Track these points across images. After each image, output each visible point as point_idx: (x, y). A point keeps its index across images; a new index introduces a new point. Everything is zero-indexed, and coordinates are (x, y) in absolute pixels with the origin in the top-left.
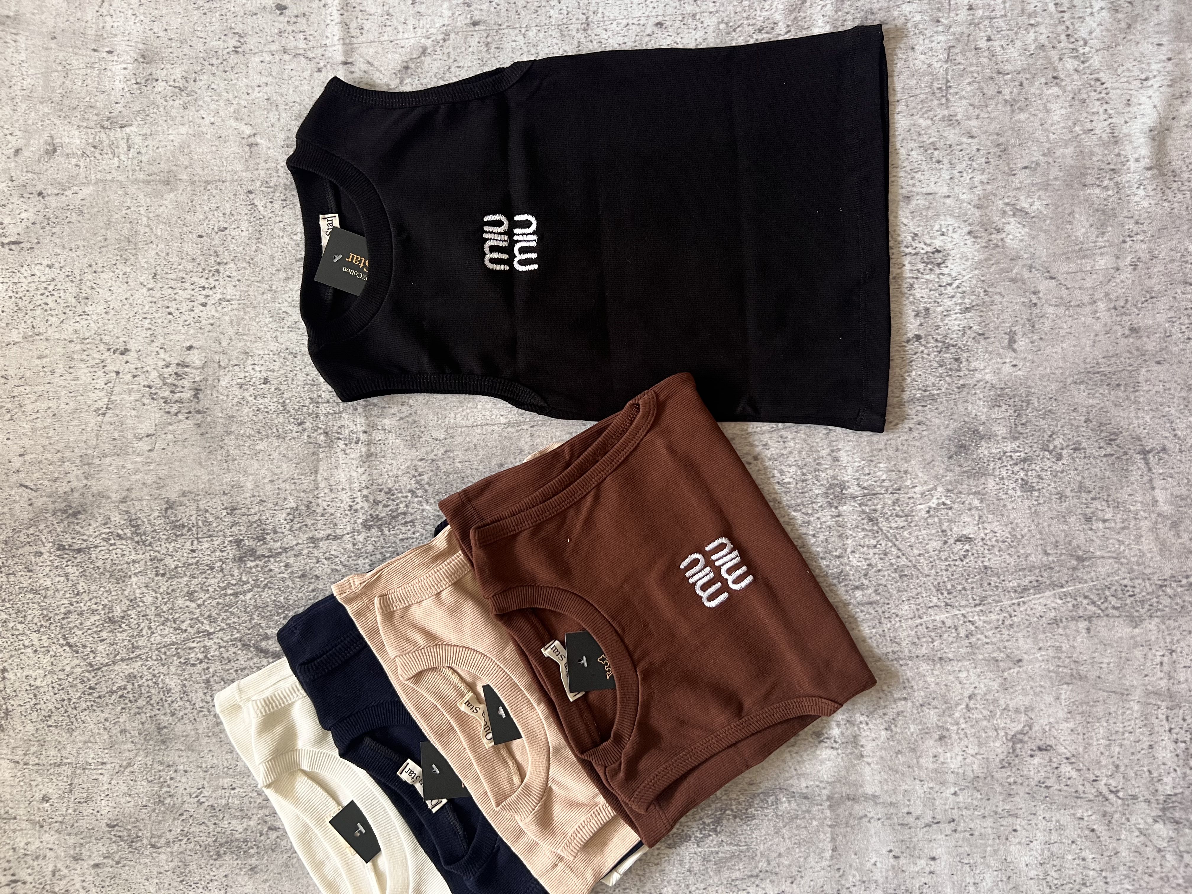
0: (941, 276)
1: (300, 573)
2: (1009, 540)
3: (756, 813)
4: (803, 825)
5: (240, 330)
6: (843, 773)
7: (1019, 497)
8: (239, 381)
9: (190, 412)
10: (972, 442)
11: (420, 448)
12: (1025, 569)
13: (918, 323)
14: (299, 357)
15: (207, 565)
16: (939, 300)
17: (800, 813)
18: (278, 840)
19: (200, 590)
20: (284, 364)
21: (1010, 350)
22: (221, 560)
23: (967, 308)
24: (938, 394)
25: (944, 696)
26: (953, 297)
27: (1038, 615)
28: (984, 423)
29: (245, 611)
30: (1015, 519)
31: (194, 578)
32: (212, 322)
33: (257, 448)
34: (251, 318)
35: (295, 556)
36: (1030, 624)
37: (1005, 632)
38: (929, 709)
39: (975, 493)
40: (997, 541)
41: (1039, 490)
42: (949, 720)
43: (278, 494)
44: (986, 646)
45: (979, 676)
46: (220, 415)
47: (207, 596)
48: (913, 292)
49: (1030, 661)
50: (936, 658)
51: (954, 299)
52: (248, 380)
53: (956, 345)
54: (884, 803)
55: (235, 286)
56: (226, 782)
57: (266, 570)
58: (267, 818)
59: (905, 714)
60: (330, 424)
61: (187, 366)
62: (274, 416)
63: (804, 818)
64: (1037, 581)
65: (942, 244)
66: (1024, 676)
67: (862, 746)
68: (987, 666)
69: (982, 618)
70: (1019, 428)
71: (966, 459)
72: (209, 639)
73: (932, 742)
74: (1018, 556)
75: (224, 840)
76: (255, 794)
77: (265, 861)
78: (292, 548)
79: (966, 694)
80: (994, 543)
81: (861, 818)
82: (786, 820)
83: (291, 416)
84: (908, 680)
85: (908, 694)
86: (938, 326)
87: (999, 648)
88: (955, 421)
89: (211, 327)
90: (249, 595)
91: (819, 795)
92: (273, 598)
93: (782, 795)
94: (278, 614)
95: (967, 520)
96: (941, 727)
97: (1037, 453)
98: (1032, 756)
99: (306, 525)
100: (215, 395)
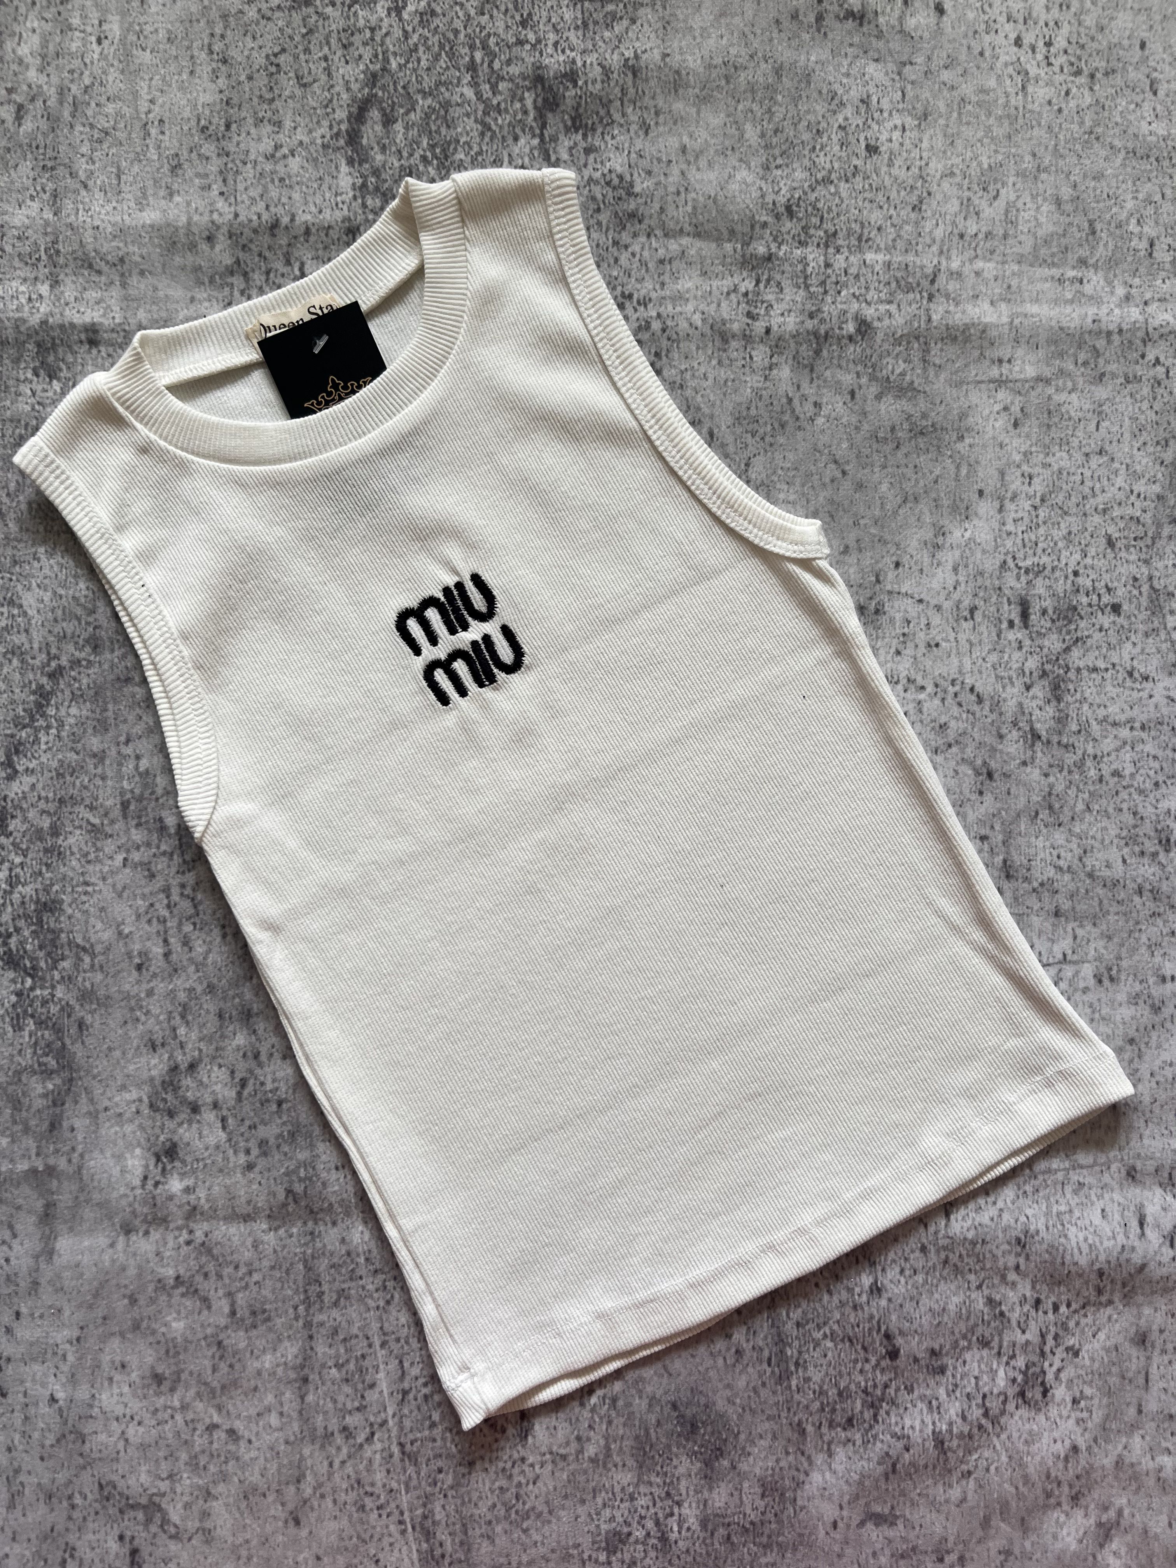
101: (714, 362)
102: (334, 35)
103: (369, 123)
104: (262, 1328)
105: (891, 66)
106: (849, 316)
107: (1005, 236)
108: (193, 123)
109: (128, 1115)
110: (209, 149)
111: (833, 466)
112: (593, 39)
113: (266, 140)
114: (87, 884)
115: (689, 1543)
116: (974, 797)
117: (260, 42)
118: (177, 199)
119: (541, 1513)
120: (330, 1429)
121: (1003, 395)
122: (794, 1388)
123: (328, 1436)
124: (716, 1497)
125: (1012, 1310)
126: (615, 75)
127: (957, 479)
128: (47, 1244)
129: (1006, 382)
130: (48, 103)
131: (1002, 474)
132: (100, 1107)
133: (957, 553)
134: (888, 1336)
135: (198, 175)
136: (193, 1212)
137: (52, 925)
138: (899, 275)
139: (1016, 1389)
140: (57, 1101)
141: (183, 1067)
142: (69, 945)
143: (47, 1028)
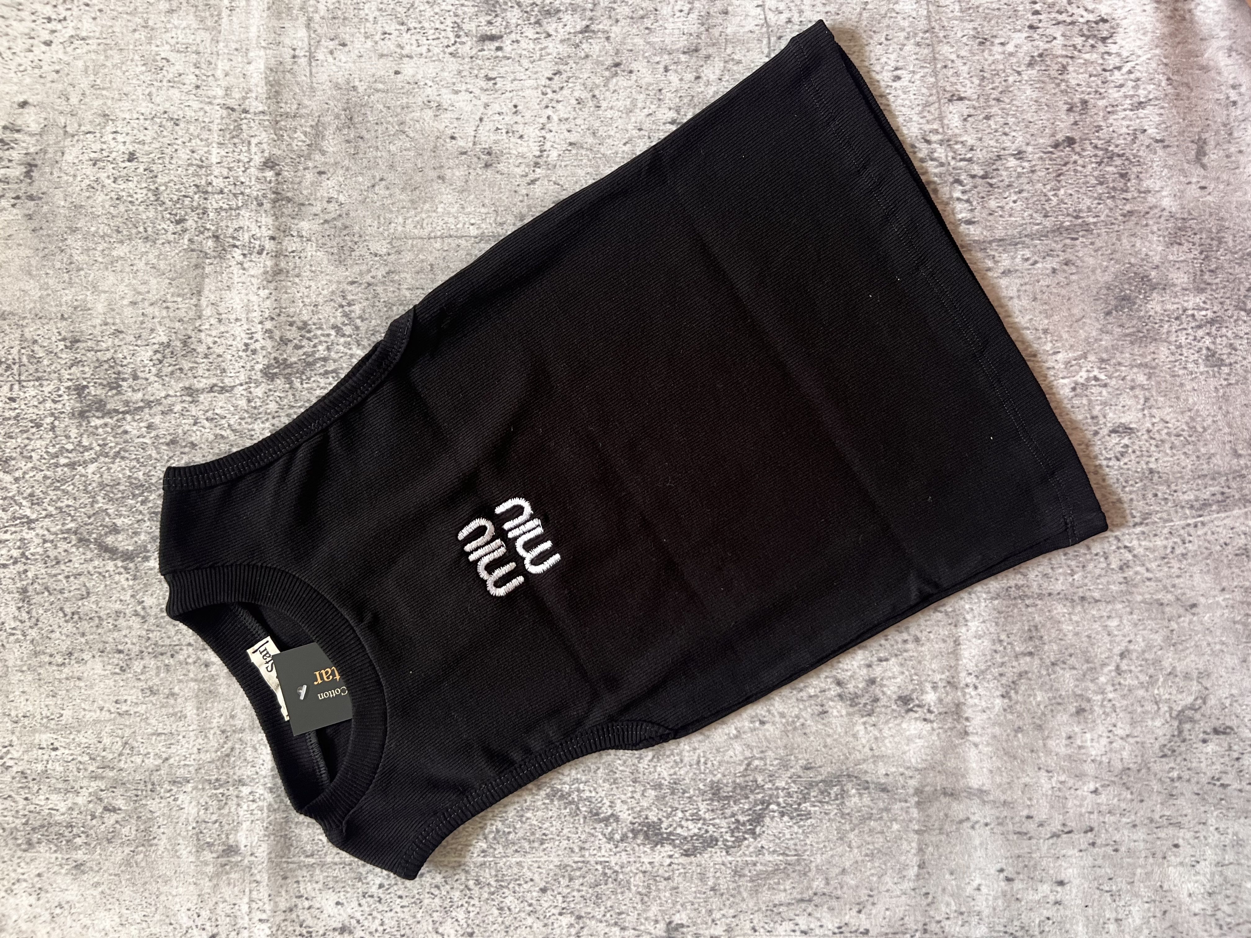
0: (1106, 56)
1: (169, 438)
2: (1185, 434)
3: (813, 809)
4: (879, 829)
5: (98, 82)
6: (939, 757)
7: (1202, 373)
8: (93, 155)
9: (18, 198)
10: (1140, 292)
11: (352, 266)
12: (1206, 476)
13: (1072, 120)
14: (182, 125)
15: (31, 421)
16: (1102, 91)
17: (874, 811)
18: (118, 826)
19: (19, 457)
20: (159, 134)
21: (1198, 165)
22: (52, 414)
23: (1140, 103)
24: (1095, 224)
25: (1085, 652)
26: (1121, 86)
27: (1222, 541)
28: (1157, 267)
29: (86, 491)
30: (1195, 404)
31: (11, 437)
32: (57, 68)
33: (115, 253)
34: (114, 66)
35: (163, 413)
36: (1211, 554)
37: (1175, 564)
38: (1064, 669)
39: (1141, 365)
40: (1168, 434)
41: (1231, 364)
42: (1092, 686)
43: (142, 323)
44: (1148, 583)
45: (1136, 625)
46: (62, 203)
47: (30, 465)
48: (1065, 77)
49: (1209, 607)
50: (1076, 598)
51: (1123, 90)
52: (105, 154)
53: (1123, 155)
54: (994, 802)
55: (94, 19)
56: (45, 738)
57: (120, 431)
58: (103, 795)
59: (1030, 675)
60: (223, 224)
61: (18, 131)
62: (141, 208)
63: (881, 818)
64: (1223, 493)
65: (1109, 10)
66: (1199, 628)
67: (967, 719)
68: (1147, 610)
69: (1143, 543)
70: (1206, 277)
71: (1130, 317)
72: (29, 529)
73: (1065, 718)
74: (1198, 457)
75: (39, 823)
76: (87, 758)
77: (96, 856)
78: (159, 402)
79: (1117, 650)
80: (1165, 437)
81: (961, 822)
82: (855, 821)
83: (166, 209)
84: (1036, 627)
85: (1036, 647)
86: (1100, 126)
87: (1165, 587)
88: (1117, 262)
89: (56, 76)
90: (92, 468)
91: (903, 787)
92: (128, 473)
93: (849, 786)
94: (134, 496)
95: (1130, 402)
96: (1080, 695)
97: (1230, 313)
98: (1204, 741)
99: (181, 369)
100: (56, 175)
101: (297, 280)
102: (49, 570)
103: (116, 544)
104: (1043, 632)
105: (68, 142)
106: (260, 175)
107: (198, 53)
108: (117, 677)
109: (877, 733)
110: (137, 666)
111: (377, 188)
112: (50, 373)
113: (131, 623)
114: (698, 762)
115: (1216, 303)
116: (634, 77)
117: (55, 627)
118: (176, 690)
119: (1190, 417)
120: (1122, 580)
121: (320, 56)
122: (1095, 220)
123: (1126, 580)
124: (1180, 281)
125: (1037, 47)
126: (78, 356)
127: (387, 92)
128: (974, 795)
129: (310, 53)
130: (103, 788)
131: (382, 56)
132: (870, 753)
133: (444, 91)
134: (1056, 146)
135: (158, 675)
136: (951, 684)
137: (730, 789)
138: (228, 136)
139: (1100, 44)
140: (865, 786)
141: (839, 690)
142: (745, 776)
143: (808, 794)
